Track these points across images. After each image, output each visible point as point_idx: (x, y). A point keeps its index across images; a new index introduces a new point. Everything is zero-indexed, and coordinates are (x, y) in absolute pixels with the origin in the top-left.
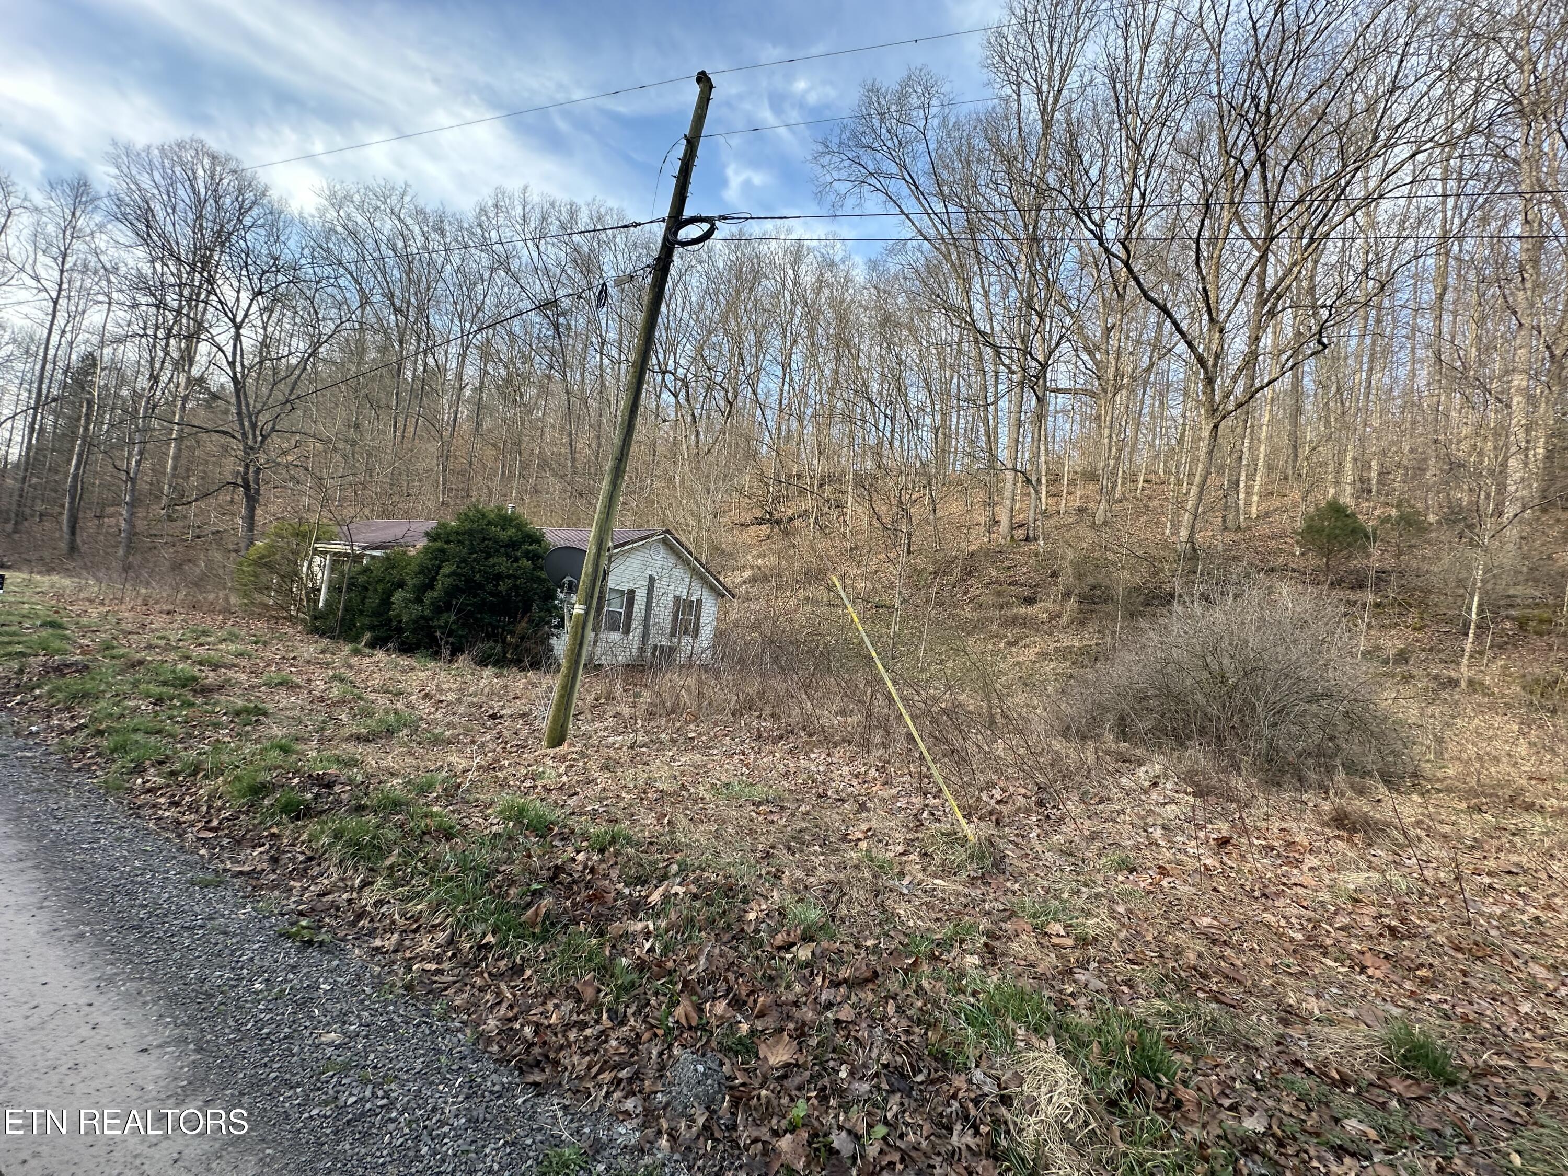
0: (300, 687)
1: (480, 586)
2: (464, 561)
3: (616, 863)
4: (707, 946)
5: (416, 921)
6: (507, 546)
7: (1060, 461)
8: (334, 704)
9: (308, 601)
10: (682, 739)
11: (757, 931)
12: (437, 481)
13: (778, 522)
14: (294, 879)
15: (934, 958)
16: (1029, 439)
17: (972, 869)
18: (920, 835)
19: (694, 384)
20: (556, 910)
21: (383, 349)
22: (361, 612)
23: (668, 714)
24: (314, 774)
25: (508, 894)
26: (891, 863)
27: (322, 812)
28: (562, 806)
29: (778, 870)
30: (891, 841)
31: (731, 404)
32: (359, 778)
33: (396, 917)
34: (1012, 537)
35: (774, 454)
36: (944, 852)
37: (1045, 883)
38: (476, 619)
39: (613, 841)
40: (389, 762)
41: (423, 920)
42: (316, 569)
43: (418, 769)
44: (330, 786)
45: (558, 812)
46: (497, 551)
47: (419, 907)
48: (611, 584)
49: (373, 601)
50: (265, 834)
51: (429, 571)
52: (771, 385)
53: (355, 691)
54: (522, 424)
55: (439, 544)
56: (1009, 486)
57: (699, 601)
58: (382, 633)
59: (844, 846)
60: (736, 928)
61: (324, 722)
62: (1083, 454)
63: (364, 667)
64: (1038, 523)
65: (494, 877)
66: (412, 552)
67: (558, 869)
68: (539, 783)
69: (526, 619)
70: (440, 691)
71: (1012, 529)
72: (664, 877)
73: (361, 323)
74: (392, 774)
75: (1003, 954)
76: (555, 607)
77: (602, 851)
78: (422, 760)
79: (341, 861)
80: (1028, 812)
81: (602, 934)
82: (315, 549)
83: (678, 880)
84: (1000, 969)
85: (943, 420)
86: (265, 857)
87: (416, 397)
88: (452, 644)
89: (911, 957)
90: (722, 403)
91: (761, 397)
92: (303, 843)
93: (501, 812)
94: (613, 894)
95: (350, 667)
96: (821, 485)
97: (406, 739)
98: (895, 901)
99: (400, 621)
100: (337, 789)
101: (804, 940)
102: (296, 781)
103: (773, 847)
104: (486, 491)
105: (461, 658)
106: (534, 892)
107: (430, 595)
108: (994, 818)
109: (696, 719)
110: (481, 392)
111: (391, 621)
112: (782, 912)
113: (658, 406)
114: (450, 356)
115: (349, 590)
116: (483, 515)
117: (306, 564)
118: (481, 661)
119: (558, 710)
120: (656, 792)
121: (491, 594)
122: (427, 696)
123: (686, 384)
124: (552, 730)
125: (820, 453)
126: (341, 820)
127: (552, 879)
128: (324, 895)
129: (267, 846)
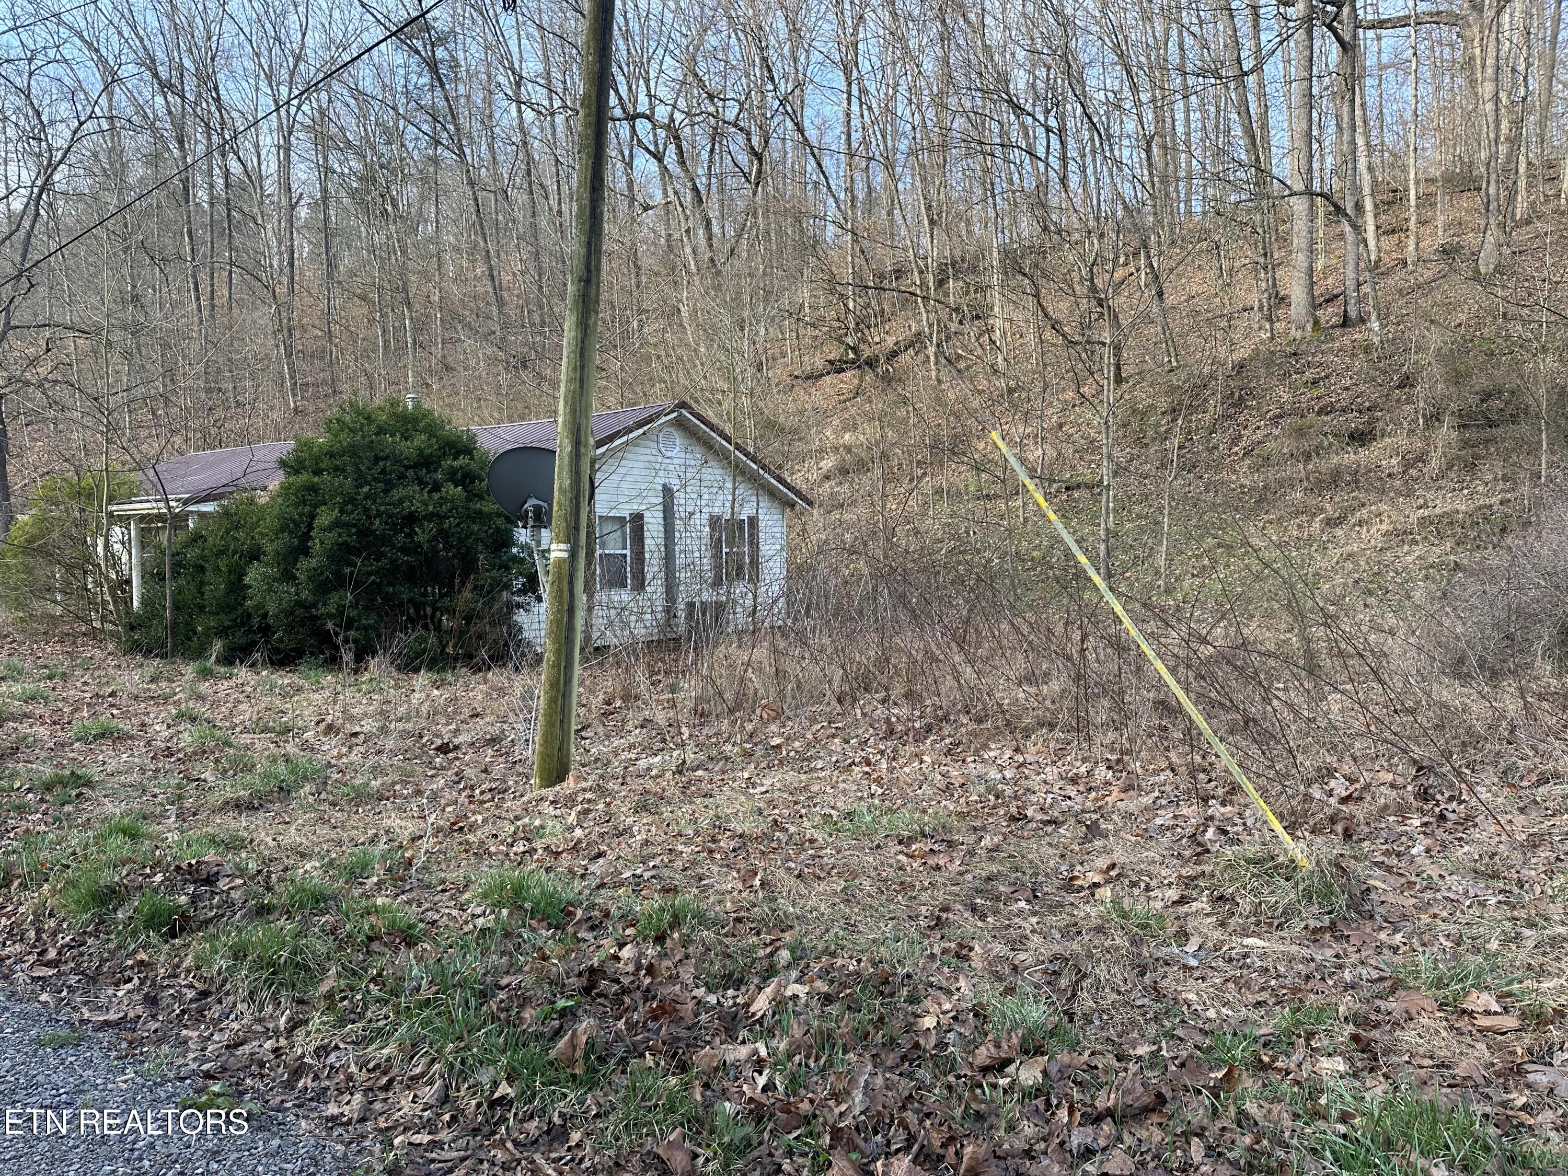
0: (132, 737)
1: (385, 540)
2: (351, 500)
3: (687, 957)
4: (861, 1073)
5: (385, 1073)
6: (416, 466)
7: (1397, 162)
8: (189, 758)
9: (115, 602)
10: (759, 751)
11: (941, 1045)
12: (281, 373)
13: (871, 363)
14: (186, 1027)
15: (1260, 1067)
16: (1332, 129)
17: (1312, 916)
18: (1207, 868)
19: (687, 130)
20: (603, 1037)
21: (154, 159)
22: (201, 608)
23: (731, 711)
24: (184, 865)
25: (521, 1020)
26: (1160, 918)
27: (207, 922)
28: (583, 876)
29: (961, 946)
30: (1153, 884)
31: (759, 157)
32: (252, 866)
33: (353, 1069)
34: (1316, 323)
35: (849, 237)
36: (1255, 892)
37: (1453, 928)
38: (387, 597)
39: (676, 922)
40: (292, 836)
41: (395, 1071)
42: (117, 547)
43: (340, 844)
44: (210, 880)
45: (577, 885)
46: (402, 477)
47: (385, 1051)
48: (601, 509)
49: (216, 587)
50: (130, 962)
51: (297, 525)
52: (828, 110)
53: (218, 733)
54: (404, 252)
55: (304, 477)
56: (1300, 226)
57: (753, 521)
58: (240, 638)
59: (1071, 898)
60: (905, 1042)
61: (179, 787)
62: (1443, 142)
63: (222, 695)
64: (1366, 289)
65: (494, 996)
66: (263, 498)
67: (594, 973)
68: (539, 844)
69: (469, 586)
70: (351, 719)
71: (1315, 306)
72: (770, 972)
73: (111, 118)
74: (303, 855)
75: (1387, 1052)
76: (515, 559)
77: (660, 939)
78: (343, 827)
79: (251, 993)
80: (1402, 812)
81: (683, 1068)
82: (111, 515)
83: (794, 974)
84: (1386, 1076)
85: (1159, 120)
86: (137, 997)
87: (222, 234)
88: (355, 641)
89: (1219, 1068)
90: (743, 158)
91: (812, 134)
92: (188, 971)
93: (485, 896)
94: (691, 1005)
95: (200, 697)
96: (941, 283)
97: (311, 799)
98: (1177, 981)
99: (265, 616)
100: (223, 884)
101: (1026, 1052)
102: (159, 878)
103: (946, 909)
104: (363, 379)
105: (372, 663)
106: (563, 1013)
107: (305, 565)
108: (1339, 828)
109: (778, 715)
110: (326, 207)
111: (249, 616)
112: (979, 1012)
113: (630, 183)
114: (263, 152)
115: (176, 574)
116: (368, 418)
117: (100, 542)
118: (407, 665)
119: (550, 724)
120: (732, 838)
121: (404, 550)
122: (330, 729)
123: (675, 136)
124: (545, 757)
125: (932, 222)
126: (239, 930)
127: (587, 990)
128: (237, 1045)
129: (136, 981)
